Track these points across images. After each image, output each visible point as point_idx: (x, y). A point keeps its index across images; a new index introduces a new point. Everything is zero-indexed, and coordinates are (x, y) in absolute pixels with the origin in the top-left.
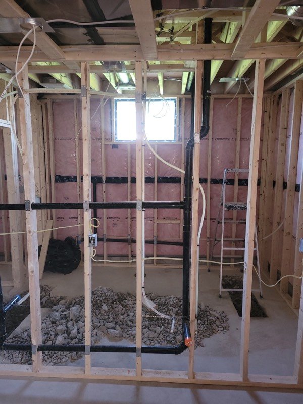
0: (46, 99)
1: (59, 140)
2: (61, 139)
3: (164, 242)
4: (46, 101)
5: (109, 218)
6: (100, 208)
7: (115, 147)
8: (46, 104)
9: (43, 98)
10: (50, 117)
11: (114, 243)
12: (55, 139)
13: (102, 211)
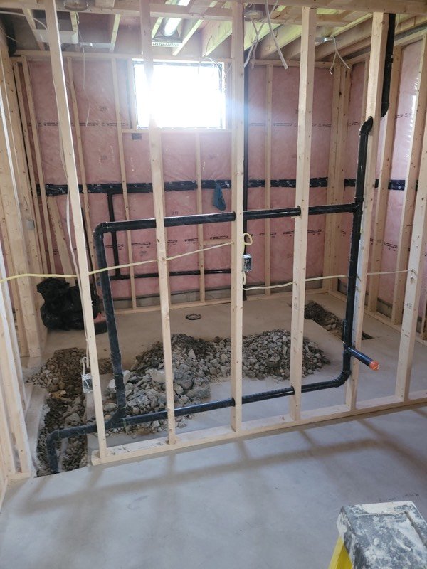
0: (20, 56)
1: (47, 127)
2: (49, 124)
3: (212, 270)
4: (19, 60)
5: (136, 244)
6: (120, 230)
7: (136, 136)
8: (20, 65)
9: (15, 54)
10: (28, 88)
11: (144, 279)
12: (39, 125)
13: (123, 235)
